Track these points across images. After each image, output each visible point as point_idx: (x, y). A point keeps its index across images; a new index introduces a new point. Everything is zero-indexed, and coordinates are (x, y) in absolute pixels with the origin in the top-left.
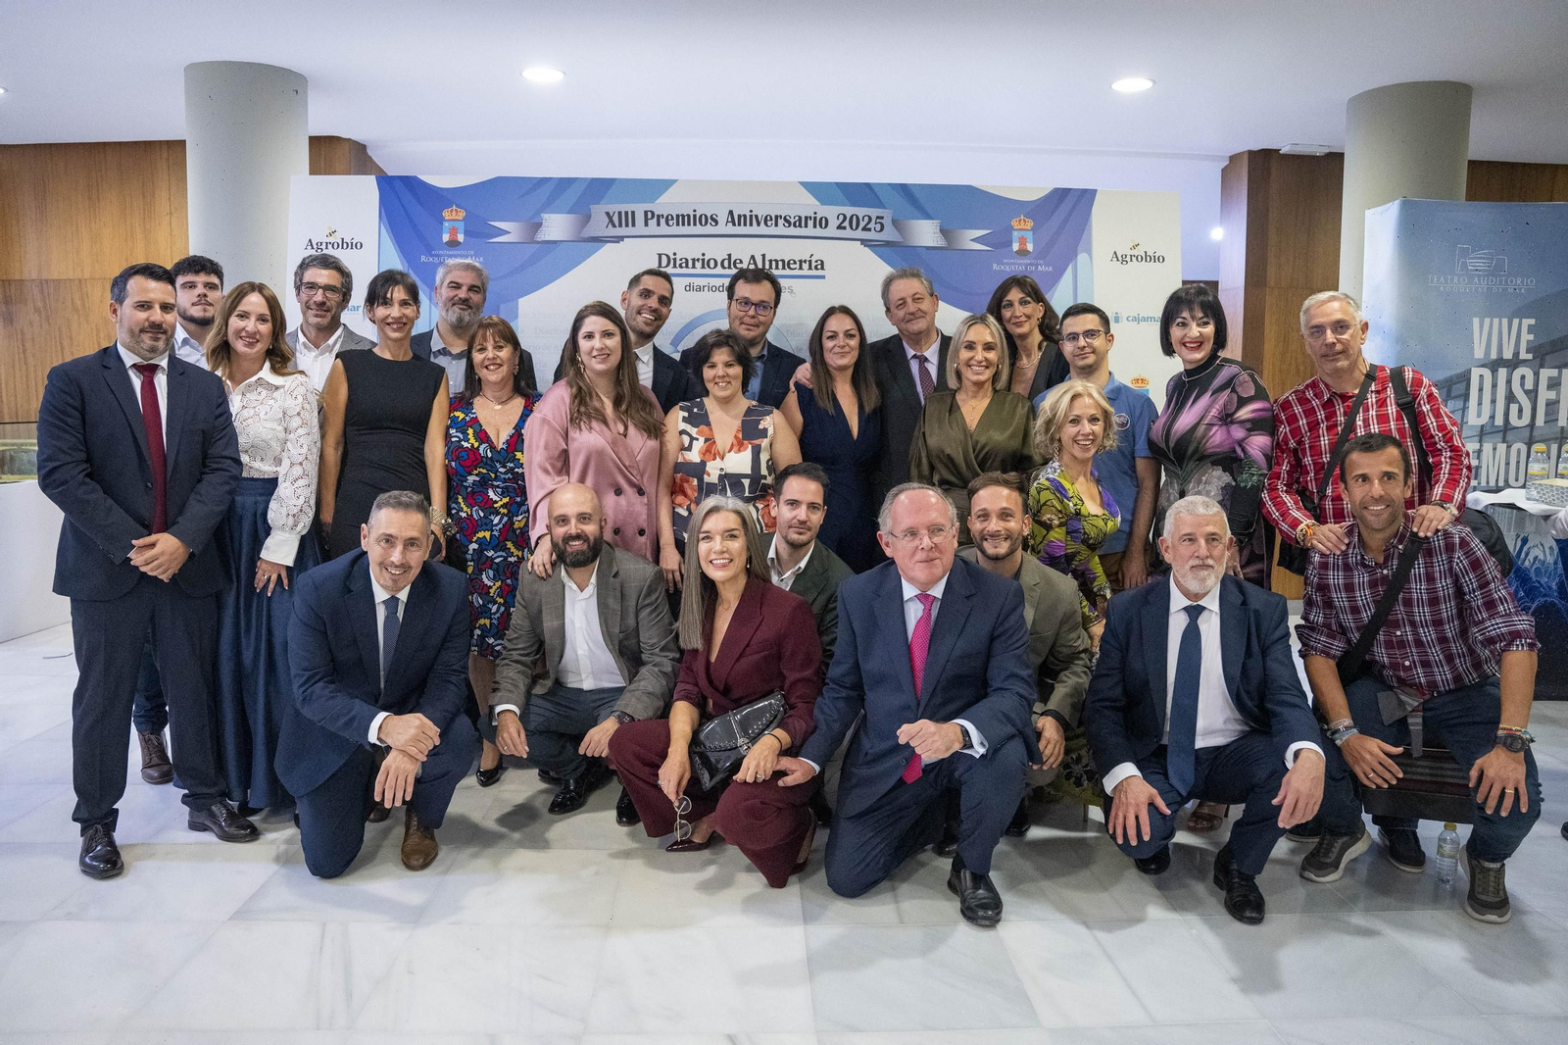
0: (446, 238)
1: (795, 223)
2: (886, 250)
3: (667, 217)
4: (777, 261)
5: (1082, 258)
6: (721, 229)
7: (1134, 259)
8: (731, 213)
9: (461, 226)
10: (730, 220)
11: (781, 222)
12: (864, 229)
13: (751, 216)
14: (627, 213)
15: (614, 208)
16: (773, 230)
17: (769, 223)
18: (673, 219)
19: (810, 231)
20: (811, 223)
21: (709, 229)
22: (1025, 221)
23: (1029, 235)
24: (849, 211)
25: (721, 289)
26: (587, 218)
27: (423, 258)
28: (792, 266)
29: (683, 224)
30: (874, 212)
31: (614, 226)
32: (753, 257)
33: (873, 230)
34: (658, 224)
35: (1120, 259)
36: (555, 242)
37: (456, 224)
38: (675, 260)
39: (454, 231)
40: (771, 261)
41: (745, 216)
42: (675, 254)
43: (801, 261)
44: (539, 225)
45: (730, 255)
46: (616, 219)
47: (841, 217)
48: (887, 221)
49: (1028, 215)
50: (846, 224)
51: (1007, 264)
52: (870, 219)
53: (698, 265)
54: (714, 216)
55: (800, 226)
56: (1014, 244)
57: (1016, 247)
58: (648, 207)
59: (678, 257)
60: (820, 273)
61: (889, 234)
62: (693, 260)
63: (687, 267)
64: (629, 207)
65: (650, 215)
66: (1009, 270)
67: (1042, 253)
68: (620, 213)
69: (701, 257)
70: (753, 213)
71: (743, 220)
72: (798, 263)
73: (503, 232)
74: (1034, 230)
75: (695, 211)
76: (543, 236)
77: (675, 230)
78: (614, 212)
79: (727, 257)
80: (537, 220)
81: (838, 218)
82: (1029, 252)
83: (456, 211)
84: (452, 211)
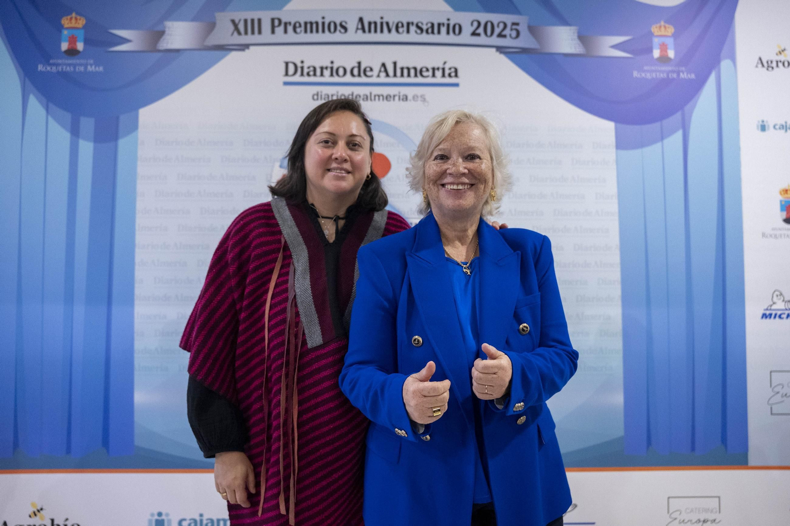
0: (65, 46)
1: (427, 30)
2: (522, 57)
3: (295, 24)
4: (408, 69)
5: (725, 64)
6: (351, 36)
7: (780, 65)
8: (361, 20)
9: (80, 34)
10: (360, 26)
11: (413, 29)
12: (500, 35)
13: (382, 24)
14: (253, 21)
15: (240, 16)
16: (404, 37)
17: (401, 30)
18: (300, 26)
19: (443, 37)
20: (444, 30)
21: (338, 36)
22: (665, 27)
23: (670, 42)
26: (211, 26)
27: (40, 67)
28: (425, 74)
29: (311, 31)
30: (509, 19)
32: (384, 65)
33: (508, 36)
34: (286, 31)
35: (765, 64)
36: (178, 51)
37: (76, 33)
38: (302, 68)
39: (73, 40)
40: (402, 69)
41: (375, 23)
42: (302, 62)
43: (434, 69)
44: (162, 33)
45: (359, 63)
46: (241, 27)
47: (475, 24)
48: (523, 28)
49: (670, 21)
50: (481, 31)
51: (648, 71)
52: (505, 26)
53: (327, 73)
54: (344, 24)
55: (433, 32)
56: (654, 51)
57: (656, 53)
58: (275, 14)
59: (306, 65)
60: (453, 80)
61: (524, 41)
62: (322, 68)
63: (315, 75)
64: (256, 15)
65: (277, 23)
66: (650, 77)
67: (684, 60)
69: (329, 65)
70: (385, 20)
71: (374, 27)
72: (431, 71)
73: (125, 41)
74: (675, 36)
75: (323, 18)
76: (165, 45)
77: (303, 37)
78: (240, 20)
79: (356, 65)
80: (160, 28)
81: (472, 24)
82: (670, 59)
83: (76, 19)
84: (71, 19)
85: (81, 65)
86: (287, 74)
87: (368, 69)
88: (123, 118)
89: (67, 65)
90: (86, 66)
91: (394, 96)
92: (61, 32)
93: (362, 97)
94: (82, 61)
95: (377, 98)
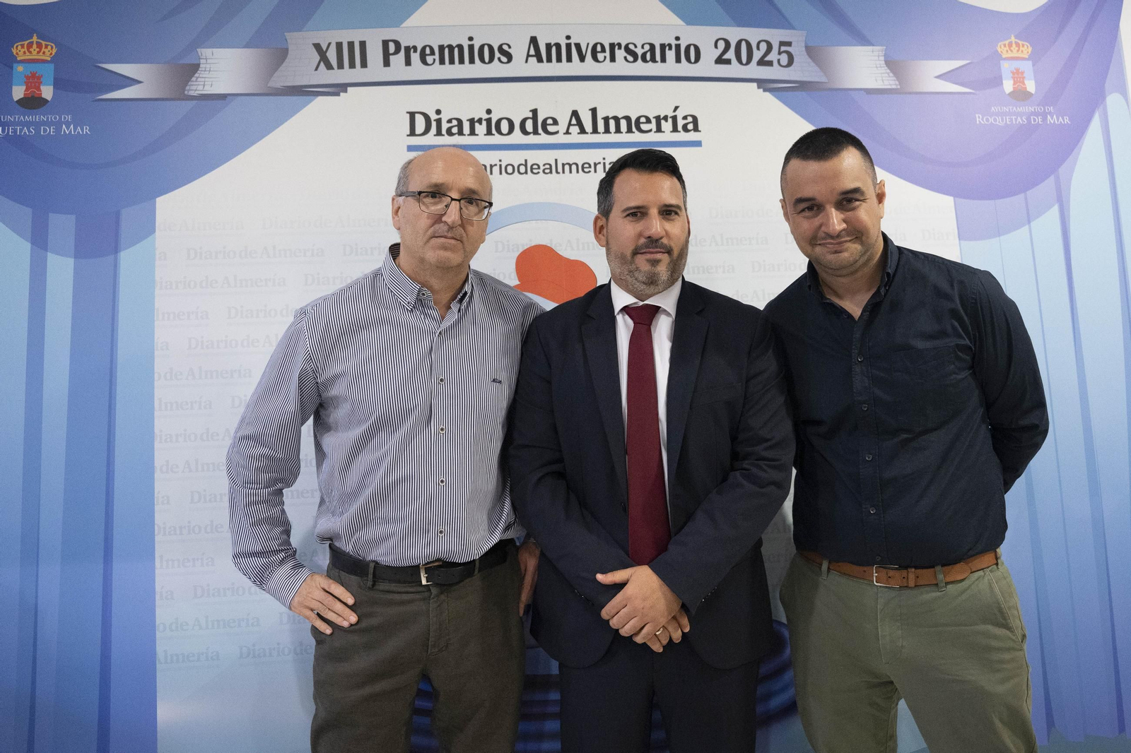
0: (18, 92)
1: (644, 56)
2: (800, 95)
3: (424, 49)
4: (617, 119)
5: (1113, 101)
6: (520, 67)
8: (534, 40)
9: (48, 72)
10: (532, 52)
11: (620, 54)
12: (762, 62)
13: (568, 46)
14: (351, 44)
15: (329, 37)
16: (606, 68)
17: (600, 56)
18: (432, 53)
19: (670, 67)
20: (671, 55)
21: (496, 69)
22: (1018, 45)
23: (1027, 67)
24: (734, 34)
25: (522, 169)
26: (281, 56)
28: (644, 127)
29: (452, 62)
30: (775, 36)
31: (329, 67)
32: (575, 114)
33: (775, 63)
34: (408, 62)
36: (223, 97)
37: (39, 68)
38: (439, 122)
39: (33, 81)
40: (606, 120)
41: (558, 46)
42: (438, 112)
43: (658, 119)
44: (195, 68)
45: (535, 112)
46: (332, 56)
47: (722, 45)
48: (797, 50)
49: (1025, 35)
50: (731, 55)
51: (998, 114)
52: (770, 47)
53: (481, 129)
54: (505, 47)
56: (1004, 82)
57: (1008, 86)
58: (389, 33)
59: (444, 117)
60: (692, 136)
61: (803, 70)
62: (472, 121)
63: (461, 133)
64: (356, 36)
65: (392, 47)
66: (1002, 124)
67: (1051, 97)
68: (339, 45)
69: (485, 116)
70: (572, 41)
71: (555, 52)
72: (654, 121)
73: (130, 82)
74: (1034, 58)
75: (471, 39)
76: (200, 87)
77: (438, 71)
78: (330, 44)
79: (530, 115)
80: (188, 60)
81: (716, 46)
82: (1030, 94)
83: (39, 45)
84: (30, 45)
85: (49, 124)
86: (413, 133)
87: (550, 121)
88: (128, 215)
89: (25, 124)
90: (58, 125)
91: (595, 165)
92: (12, 68)
93: (542, 168)
94: (51, 118)
95: (567, 167)
